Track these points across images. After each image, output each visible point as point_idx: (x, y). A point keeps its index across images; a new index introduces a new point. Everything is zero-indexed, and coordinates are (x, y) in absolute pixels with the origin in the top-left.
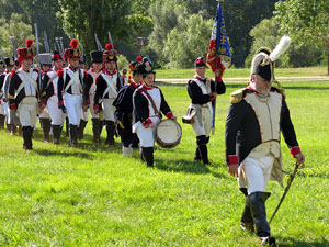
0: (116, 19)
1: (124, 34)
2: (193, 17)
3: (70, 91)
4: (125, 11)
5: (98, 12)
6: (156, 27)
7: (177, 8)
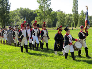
0: (7, 20)
1: (9, 23)
2: (21, 19)
3: (34, 35)
4: (9, 19)
5: (4, 19)
6: (15, 21)
7: (18, 18)
